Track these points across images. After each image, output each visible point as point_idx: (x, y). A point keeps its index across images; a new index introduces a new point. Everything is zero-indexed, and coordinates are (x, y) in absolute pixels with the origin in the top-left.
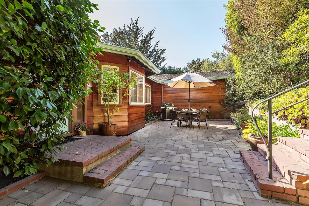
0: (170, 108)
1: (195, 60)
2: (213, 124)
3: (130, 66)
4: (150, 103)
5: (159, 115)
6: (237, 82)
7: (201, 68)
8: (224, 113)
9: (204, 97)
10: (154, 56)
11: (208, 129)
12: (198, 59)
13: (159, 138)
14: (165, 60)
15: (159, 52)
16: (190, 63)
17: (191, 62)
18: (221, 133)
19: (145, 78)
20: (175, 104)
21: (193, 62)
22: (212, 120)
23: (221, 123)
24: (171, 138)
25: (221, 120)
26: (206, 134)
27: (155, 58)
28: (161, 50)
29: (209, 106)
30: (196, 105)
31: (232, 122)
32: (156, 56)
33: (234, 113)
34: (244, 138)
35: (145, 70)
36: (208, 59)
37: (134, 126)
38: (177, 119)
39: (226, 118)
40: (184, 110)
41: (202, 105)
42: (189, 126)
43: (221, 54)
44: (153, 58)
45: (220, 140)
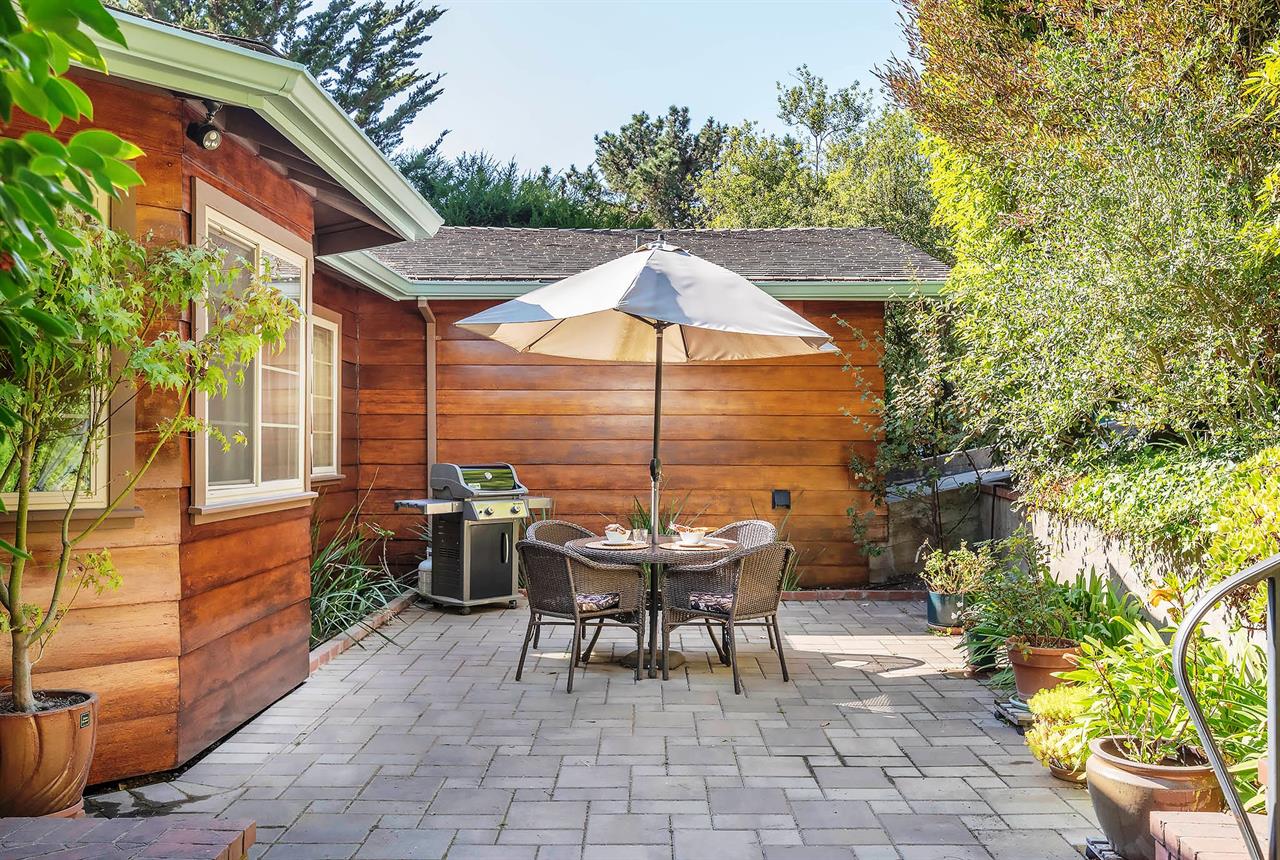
0: (501, 511)
1: (653, 120)
2: (807, 627)
3: (203, 177)
4: (330, 464)
5: (405, 568)
6: (965, 326)
7: (705, 190)
8: (875, 541)
9: (744, 427)
10: (348, 58)
11: (786, 679)
12: (674, 111)
13: (452, 783)
14: (431, 98)
15: (387, 32)
16: (618, 133)
17: (624, 130)
18: (879, 705)
19: (312, 271)
20: (533, 475)
21: (641, 134)
22: (799, 599)
23: (857, 616)
24: (549, 783)
25: (858, 598)
26: (783, 724)
27: (349, 78)
28: (400, 11)
29: (776, 493)
30: (689, 480)
31: (932, 616)
32: (358, 61)
33: (946, 552)
34: (1044, 754)
35: (314, 202)
36: (755, 129)
37: (226, 685)
38: (568, 610)
39: (882, 580)
40: (617, 537)
41: (729, 485)
42: (652, 663)
43: (839, 99)
44: (338, 76)
45: (891, 772)
